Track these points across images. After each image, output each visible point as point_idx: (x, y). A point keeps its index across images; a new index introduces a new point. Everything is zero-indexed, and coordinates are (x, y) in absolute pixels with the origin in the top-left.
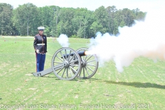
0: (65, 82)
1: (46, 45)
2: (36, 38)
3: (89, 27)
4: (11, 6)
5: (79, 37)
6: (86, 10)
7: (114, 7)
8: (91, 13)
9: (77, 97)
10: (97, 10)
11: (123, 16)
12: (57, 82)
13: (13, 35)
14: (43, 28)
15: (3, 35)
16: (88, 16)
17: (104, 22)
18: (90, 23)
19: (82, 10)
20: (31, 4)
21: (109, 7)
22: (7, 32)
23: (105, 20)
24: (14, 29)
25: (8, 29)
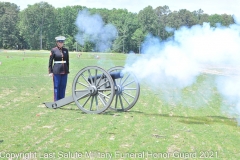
0: (96, 117)
1: (67, 64)
2: (53, 52)
3: (130, 36)
4: (16, 7)
5: (116, 51)
6: (126, 11)
7: (166, 7)
8: (132, 16)
9: (112, 138)
10: (141, 12)
11: (180, 20)
12: (83, 117)
13: (19, 48)
14: (63, 38)
15: (5, 48)
16: (128, 21)
17: (152, 29)
18: (132, 31)
19: (121, 11)
20: (46, 4)
21: (159, 8)
22: (11, 45)
23: (153, 26)
24: (22, 40)
25: (12, 40)
